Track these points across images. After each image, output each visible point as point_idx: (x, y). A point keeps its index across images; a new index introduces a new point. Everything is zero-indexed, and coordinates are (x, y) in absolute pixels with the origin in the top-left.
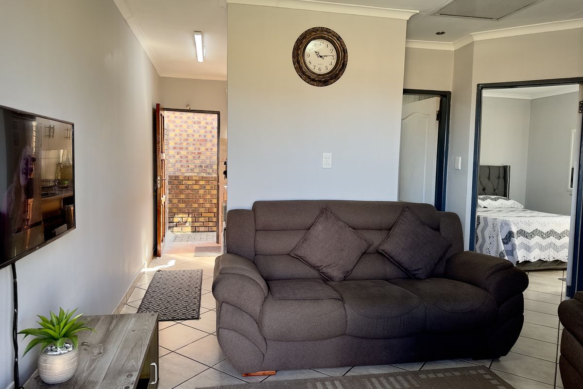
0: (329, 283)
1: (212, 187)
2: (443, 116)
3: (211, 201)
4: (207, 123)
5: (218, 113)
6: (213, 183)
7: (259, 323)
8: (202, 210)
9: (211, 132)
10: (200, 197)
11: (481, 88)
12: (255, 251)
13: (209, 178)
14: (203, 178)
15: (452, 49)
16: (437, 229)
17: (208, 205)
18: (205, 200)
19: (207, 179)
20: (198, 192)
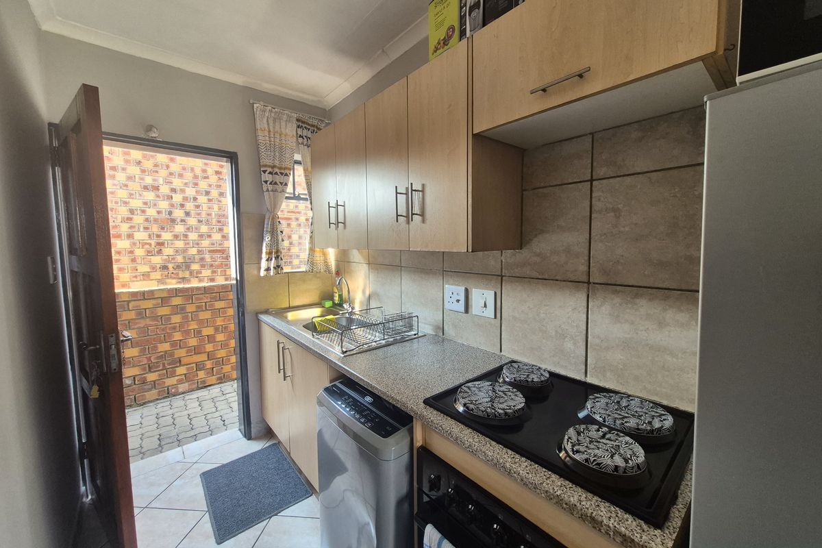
1: (198, 307)
8: (180, 353)
9: (182, 206)
10: (174, 328)
14: (177, 292)
17: (193, 342)
19: (188, 294)
20: (170, 319)
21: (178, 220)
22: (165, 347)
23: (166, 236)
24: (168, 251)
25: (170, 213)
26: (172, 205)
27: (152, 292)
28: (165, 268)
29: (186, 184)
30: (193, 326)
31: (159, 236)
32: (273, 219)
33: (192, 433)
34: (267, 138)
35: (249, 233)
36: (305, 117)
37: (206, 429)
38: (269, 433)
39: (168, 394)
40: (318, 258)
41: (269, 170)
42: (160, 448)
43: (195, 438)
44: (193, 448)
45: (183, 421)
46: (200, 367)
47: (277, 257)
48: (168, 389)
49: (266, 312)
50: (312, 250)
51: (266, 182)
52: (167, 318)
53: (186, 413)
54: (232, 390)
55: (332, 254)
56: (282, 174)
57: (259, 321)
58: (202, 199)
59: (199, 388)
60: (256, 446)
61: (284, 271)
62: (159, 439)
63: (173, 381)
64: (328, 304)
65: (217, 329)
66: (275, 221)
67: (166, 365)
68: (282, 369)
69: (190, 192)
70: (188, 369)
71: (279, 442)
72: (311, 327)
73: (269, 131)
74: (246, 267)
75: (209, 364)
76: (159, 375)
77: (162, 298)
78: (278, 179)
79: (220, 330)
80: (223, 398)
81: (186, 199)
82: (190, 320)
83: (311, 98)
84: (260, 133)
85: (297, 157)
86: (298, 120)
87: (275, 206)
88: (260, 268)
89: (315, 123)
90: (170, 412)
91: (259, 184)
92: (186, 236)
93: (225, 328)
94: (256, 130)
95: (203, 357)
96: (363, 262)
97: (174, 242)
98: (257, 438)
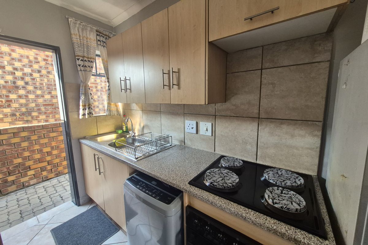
8: (29, 163)
9: (22, 78)
19: (32, 130)
20: (20, 145)
21: (21, 87)
22: (19, 160)
23: (13, 96)
24: (15, 105)
25: (14, 83)
26: (16, 78)
27: (6, 130)
28: (13, 115)
29: (24, 66)
30: (37, 147)
31: (7, 96)
32: (85, 86)
33: (42, 207)
34: (79, 40)
35: (70, 95)
36: (101, 30)
37: (51, 203)
38: (90, 201)
39: (24, 186)
40: (113, 107)
41: (81, 58)
42: (22, 219)
43: (45, 210)
44: (44, 216)
45: (35, 200)
46: (43, 169)
47: (89, 108)
48: (23, 184)
49: (84, 138)
50: (109, 104)
51: (79, 65)
52: (19, 144)
53: (36, 196)
54: (65, 180)
55: (120, 106)
56: (89, 61)
57: (80, 143)
58: (36, 75)
59: (43, 181)
60: (83, 209)
61: (94, 115)
62: (20, 213)
63: (26, 179)
64: (120, 132)
65: (52, 148)
66: (87, 88)
67: (21, 171)
68: (98, 168)
69: (27, 70)
70: (35, 171)
71: (97, 205)
72: (113, 145)
73: (80, 36)
74: (70, 114)
75: (49, 168)
76: (16, 177)
77: (14, 133)
78: (87, 64)
79: (55, 148)
80: (60, 184)
81: (24, 74)
82: (35, 144)
83: (104, 19)
84: (73, 36)
85: (98, 52)
86: (97, 31)
87: (86, 79)
88: (79, 114)
89: (107, 34)
90: (26, 196)
91: (75, 66)
92: (27, 96)
93: (58, 147)
94: (71, 34)
95: (45, 164)
96: (138, 109)
97: (18, 100)
98: (84, 204)
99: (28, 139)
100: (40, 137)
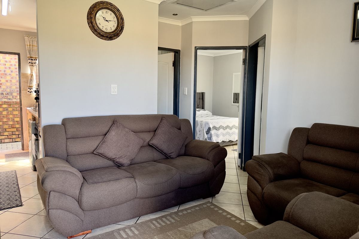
0: (121, 168)
1: (13, 109)
2: (176, 64)
3: (14, 119)
4: (6, 61)
5: (19, 54)
6: (14, 106)
7: (79, 202)
8: (6, 127)
9: (10, 68)
10: (4, 116)
11: (197, 49)
12: (67, 153)
13: (11, 103)
14: (5, 103)
15: (180, 25)
16: (180, 129)
17: (11, 123)
18: (9, 119)
20: (2, 113)
23: (3, 81)
24: (3, 87)
25: (5, 71)
26: (6, 68)
29: (11, 59)
39: (1, 142)
51: (30, 63)
56: (34, 60)
59: (13, 142)
70: (9, 133)
81: (11, 65)
82: (10, 114)
92: (11, 81)
94: (26, 45)
95: (15, 130)
97: (6, 83)
99: (7, 109)
100: (13, 110)
